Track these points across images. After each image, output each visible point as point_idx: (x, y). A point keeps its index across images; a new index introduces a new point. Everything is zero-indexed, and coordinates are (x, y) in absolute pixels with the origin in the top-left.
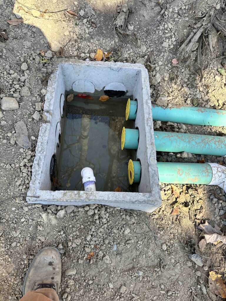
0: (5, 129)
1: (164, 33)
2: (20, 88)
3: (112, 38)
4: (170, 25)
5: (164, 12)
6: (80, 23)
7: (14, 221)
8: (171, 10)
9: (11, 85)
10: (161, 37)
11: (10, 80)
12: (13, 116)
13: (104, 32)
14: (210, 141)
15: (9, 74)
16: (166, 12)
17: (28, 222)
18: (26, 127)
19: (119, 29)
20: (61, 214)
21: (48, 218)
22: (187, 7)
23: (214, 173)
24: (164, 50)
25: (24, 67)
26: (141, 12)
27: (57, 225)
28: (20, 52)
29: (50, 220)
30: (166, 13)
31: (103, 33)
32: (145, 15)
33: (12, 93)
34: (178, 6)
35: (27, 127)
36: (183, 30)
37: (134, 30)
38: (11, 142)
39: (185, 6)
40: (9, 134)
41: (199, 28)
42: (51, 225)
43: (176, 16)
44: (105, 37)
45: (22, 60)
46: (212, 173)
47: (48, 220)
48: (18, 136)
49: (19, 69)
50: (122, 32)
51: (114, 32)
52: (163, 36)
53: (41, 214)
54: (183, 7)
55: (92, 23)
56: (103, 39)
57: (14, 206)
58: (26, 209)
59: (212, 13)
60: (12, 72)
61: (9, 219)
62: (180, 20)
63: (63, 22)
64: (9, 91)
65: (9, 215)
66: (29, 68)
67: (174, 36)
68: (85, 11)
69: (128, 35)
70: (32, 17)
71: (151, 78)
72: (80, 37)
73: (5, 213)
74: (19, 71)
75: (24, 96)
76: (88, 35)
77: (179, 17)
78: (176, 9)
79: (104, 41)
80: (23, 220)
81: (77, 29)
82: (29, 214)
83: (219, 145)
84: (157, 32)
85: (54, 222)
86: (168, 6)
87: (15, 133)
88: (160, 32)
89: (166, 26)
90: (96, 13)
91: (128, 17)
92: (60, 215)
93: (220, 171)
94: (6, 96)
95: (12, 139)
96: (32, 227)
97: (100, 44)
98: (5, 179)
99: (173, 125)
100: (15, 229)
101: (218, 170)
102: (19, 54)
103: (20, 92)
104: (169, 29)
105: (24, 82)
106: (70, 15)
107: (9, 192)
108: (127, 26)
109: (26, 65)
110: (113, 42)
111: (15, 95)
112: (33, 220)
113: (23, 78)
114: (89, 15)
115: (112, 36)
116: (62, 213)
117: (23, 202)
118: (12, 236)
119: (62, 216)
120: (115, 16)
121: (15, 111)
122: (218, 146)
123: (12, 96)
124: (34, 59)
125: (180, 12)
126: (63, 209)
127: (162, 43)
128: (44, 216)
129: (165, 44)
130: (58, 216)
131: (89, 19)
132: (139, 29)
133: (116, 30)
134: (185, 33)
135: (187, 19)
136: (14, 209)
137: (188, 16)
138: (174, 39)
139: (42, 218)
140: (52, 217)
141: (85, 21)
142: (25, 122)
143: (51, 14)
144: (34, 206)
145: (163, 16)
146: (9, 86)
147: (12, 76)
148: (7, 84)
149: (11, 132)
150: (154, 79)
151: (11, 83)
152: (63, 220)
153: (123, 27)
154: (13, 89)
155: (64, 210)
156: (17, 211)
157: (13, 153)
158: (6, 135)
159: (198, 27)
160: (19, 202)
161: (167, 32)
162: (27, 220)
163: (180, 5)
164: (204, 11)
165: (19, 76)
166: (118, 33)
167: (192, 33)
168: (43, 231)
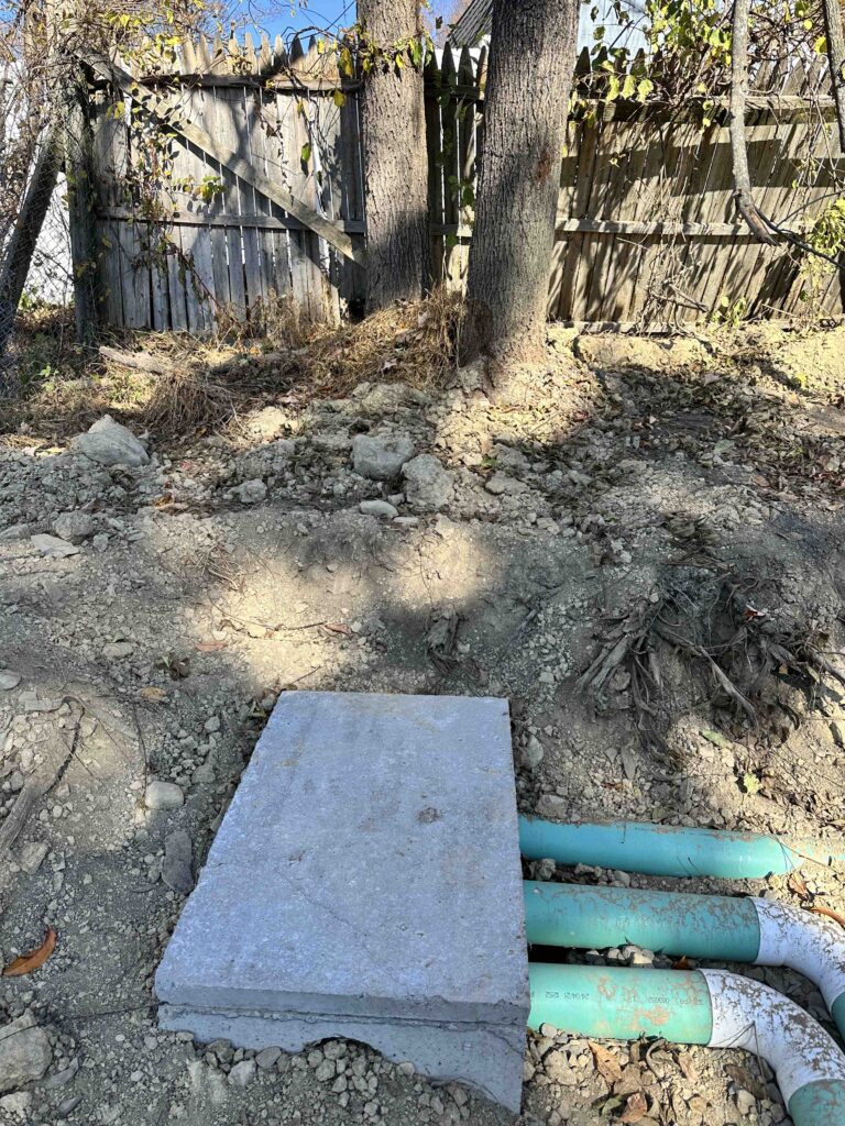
0: (141, 848)
1: (541, 655)
2: (194, 768)
3: (422, 670)
4: (550, 637)
5: (536, 616)
6: (352, 646)
7: (114, 1073)
8: (550, 611)
9: (175, 760)
10: (535, 663)
11: (176, 750)
12: (166, 822)
13: (403, 658)
14: (694, 905)
15: (176, 737)
16: (539, 615)
17: (148, 1083)
18: (190, 846)
19: (436, 652)
20: (241, 1072)
21: (204, 1078)
22: (586, 604)
23: (712, 992)
24: (545, 690)
25: (212, 724)
26: (484, 619)
27: (224, 1107)
28: (209, 697)
29: (207, 1086)
30: (541, 616)
31: (401, 661)
32: (494, 623)
33: (174, 775)
34: (566, 603)
35: (193, 845)
36: (585, 646)
37: (471, 652)
38: (150, 875)
39: (582, 601)
40: (149, 859)
41: (616, 640)
42: (208, 1103)
43: (562, 620)
44: (406, 668)
45: (211, 712)
46: (708, 993)
47: (202, 1084)
48: (168, 864)
49: (198, 730)
50: (444, 658)
51: (426, 658)
52: (539, 660)
53: (188, 1062)
54: (578, 604)
55: (378, 643)
56: (400, 673)
57: (123, 1031)
58: (151, 1043)
59: (640, 609)
60: (183, 733)
61: (103, 1065)
62: (574, 628)
63: (314, 645)
64: (168, 771)
65: (105, 1052)
66: (221, 729)
67: (563, 660)
68: (362, 623)
69: (459, 664)
70: (247, 638)
71: (517, 749)
72: (347, 670)
73: (97, 1045)
74: (199, 734)
75: (198, 784)
76: (366, 667)
77: (571, 622)
78: (563, 608)
79: (402, 676)
80: (136, 1076)
81: (342, 656)
82: (157, 1060)
83: (725, 916)
84: (525, 654)
85: (219, 1095)
86: (543, 603)
87: (164, 855)
88: (532, 653)
89: (542, 640)
90: (386, 625)
91: (457, 628)
92: (238, 1075)
93: (730, 987)
94: (160, 780)
95: (153, 868)
96: (155, 1100)
97: (393, 681)
98: (117, 957)
99: (593, 873)
100: (112, 1099)
101: (724, 983)
102: (205, 702)
103: (191, 775)
104: (549, 646)
105: (205, 757)
106: (331, 633)
107: (119, 991)
108: (455, 647)
109: (218, 721)
110: (423, 677)
111: (178, 780)
112: (163, 1080)
113: (203, 749)
114: (372, 629)
115: (420, 667)
116: (244, 1070)
117: (147, 1022)
118: (99, 1118)
119: (243, 1080)
120: (427, 628)
121: (174, 811)
122: (722, 918)
123: (173, 780)
124: (236, 712)
125: (573, 613)
126: (248, 1059)
127: (539, 675)
128: (195, 1067)
129: (546, 677)
130: (233, 1077)
131: (370, 638)
132: (481, 650)
133: (430, 651)
134: (590, 653)
135: (589, 625)
136: (120, 1038)
137: (590, 620)
138: (566, 666)
139: (188, 1075)
140: (215, 1077)
141: (362, 640)
142: (189, 835)
143: (289, 632)
144: (172, 1039)
145: (533, 621)
146: (171, 761)
147: (182, 741)
148: (166, 757)
149: (155, 854)
150: (525, 753)
151: (176, 755)
152: (244, 1094)
153: (446, 647)
154: (178, 768)
155: (252, 1062)
156: (127, 1045)
157: (148, 899)
158: (141, 859)
159: (614, 638)
160: (137, 1023)
161: (546, 651)
162: (146, 1077)
163: (570, 601)
164: (625, 608)
165: (196, 743)
166: (435, 661)
167: (604, 650)
168: (185, 1120)
